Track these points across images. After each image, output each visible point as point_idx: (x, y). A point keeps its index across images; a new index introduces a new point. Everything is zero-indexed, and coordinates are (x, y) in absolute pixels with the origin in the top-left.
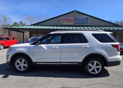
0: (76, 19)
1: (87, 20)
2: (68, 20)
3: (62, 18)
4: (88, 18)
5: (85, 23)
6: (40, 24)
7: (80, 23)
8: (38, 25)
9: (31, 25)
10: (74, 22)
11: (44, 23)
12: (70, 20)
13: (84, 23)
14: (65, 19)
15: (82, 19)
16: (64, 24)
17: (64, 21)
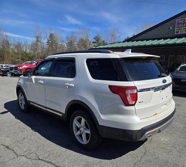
3: (178, 20)
6: (137, 38)
8: (133, 40)
9: (124, 42)
11: (143, 35)
14: (184, 23)
16: (181, 33)
17: (183, 27)
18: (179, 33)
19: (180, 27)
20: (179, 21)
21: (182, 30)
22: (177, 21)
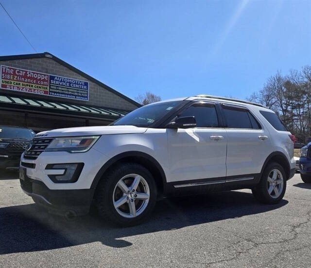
0: (52, 78)
1: (85, 87)
2: (25, 76)
4: (86, 84)
5: (80, 94)
7: (67, 92)
10: (48, 88)
12: (34, 79)
13: (76, 94)
14: (14, 74)
15: (70, 83)
16: (11, 88)
17: (13, 80)
18: (7, 89)
19: (7, 79)
20: (5, 69)
21: (12, 84)
22: (3, 69)
